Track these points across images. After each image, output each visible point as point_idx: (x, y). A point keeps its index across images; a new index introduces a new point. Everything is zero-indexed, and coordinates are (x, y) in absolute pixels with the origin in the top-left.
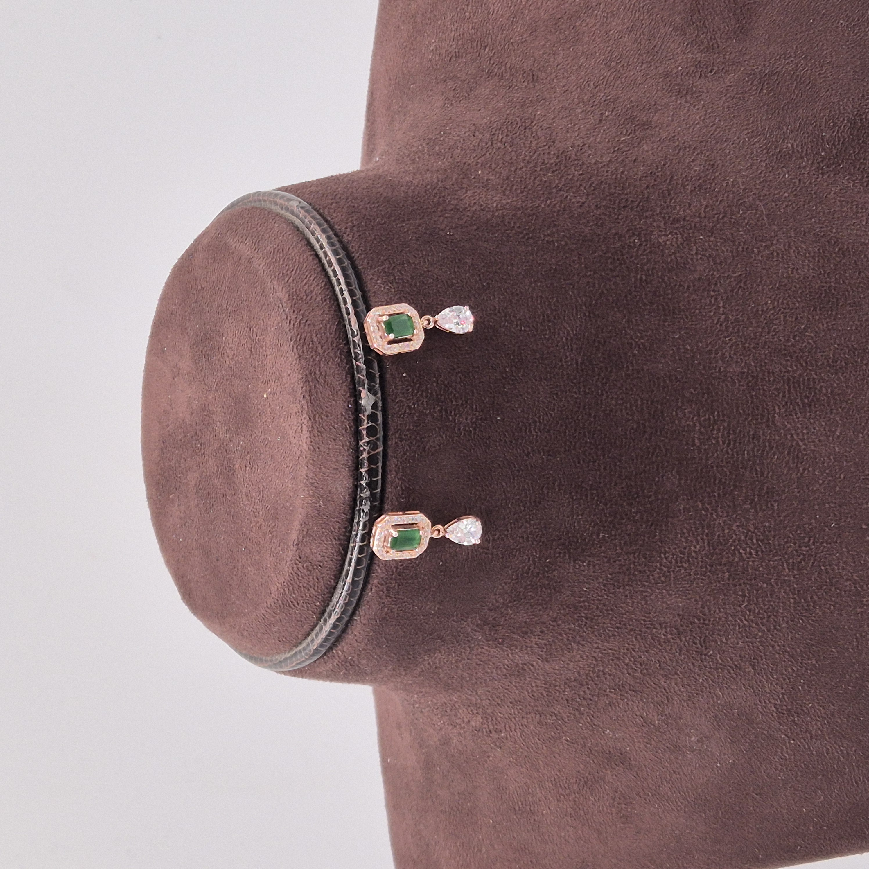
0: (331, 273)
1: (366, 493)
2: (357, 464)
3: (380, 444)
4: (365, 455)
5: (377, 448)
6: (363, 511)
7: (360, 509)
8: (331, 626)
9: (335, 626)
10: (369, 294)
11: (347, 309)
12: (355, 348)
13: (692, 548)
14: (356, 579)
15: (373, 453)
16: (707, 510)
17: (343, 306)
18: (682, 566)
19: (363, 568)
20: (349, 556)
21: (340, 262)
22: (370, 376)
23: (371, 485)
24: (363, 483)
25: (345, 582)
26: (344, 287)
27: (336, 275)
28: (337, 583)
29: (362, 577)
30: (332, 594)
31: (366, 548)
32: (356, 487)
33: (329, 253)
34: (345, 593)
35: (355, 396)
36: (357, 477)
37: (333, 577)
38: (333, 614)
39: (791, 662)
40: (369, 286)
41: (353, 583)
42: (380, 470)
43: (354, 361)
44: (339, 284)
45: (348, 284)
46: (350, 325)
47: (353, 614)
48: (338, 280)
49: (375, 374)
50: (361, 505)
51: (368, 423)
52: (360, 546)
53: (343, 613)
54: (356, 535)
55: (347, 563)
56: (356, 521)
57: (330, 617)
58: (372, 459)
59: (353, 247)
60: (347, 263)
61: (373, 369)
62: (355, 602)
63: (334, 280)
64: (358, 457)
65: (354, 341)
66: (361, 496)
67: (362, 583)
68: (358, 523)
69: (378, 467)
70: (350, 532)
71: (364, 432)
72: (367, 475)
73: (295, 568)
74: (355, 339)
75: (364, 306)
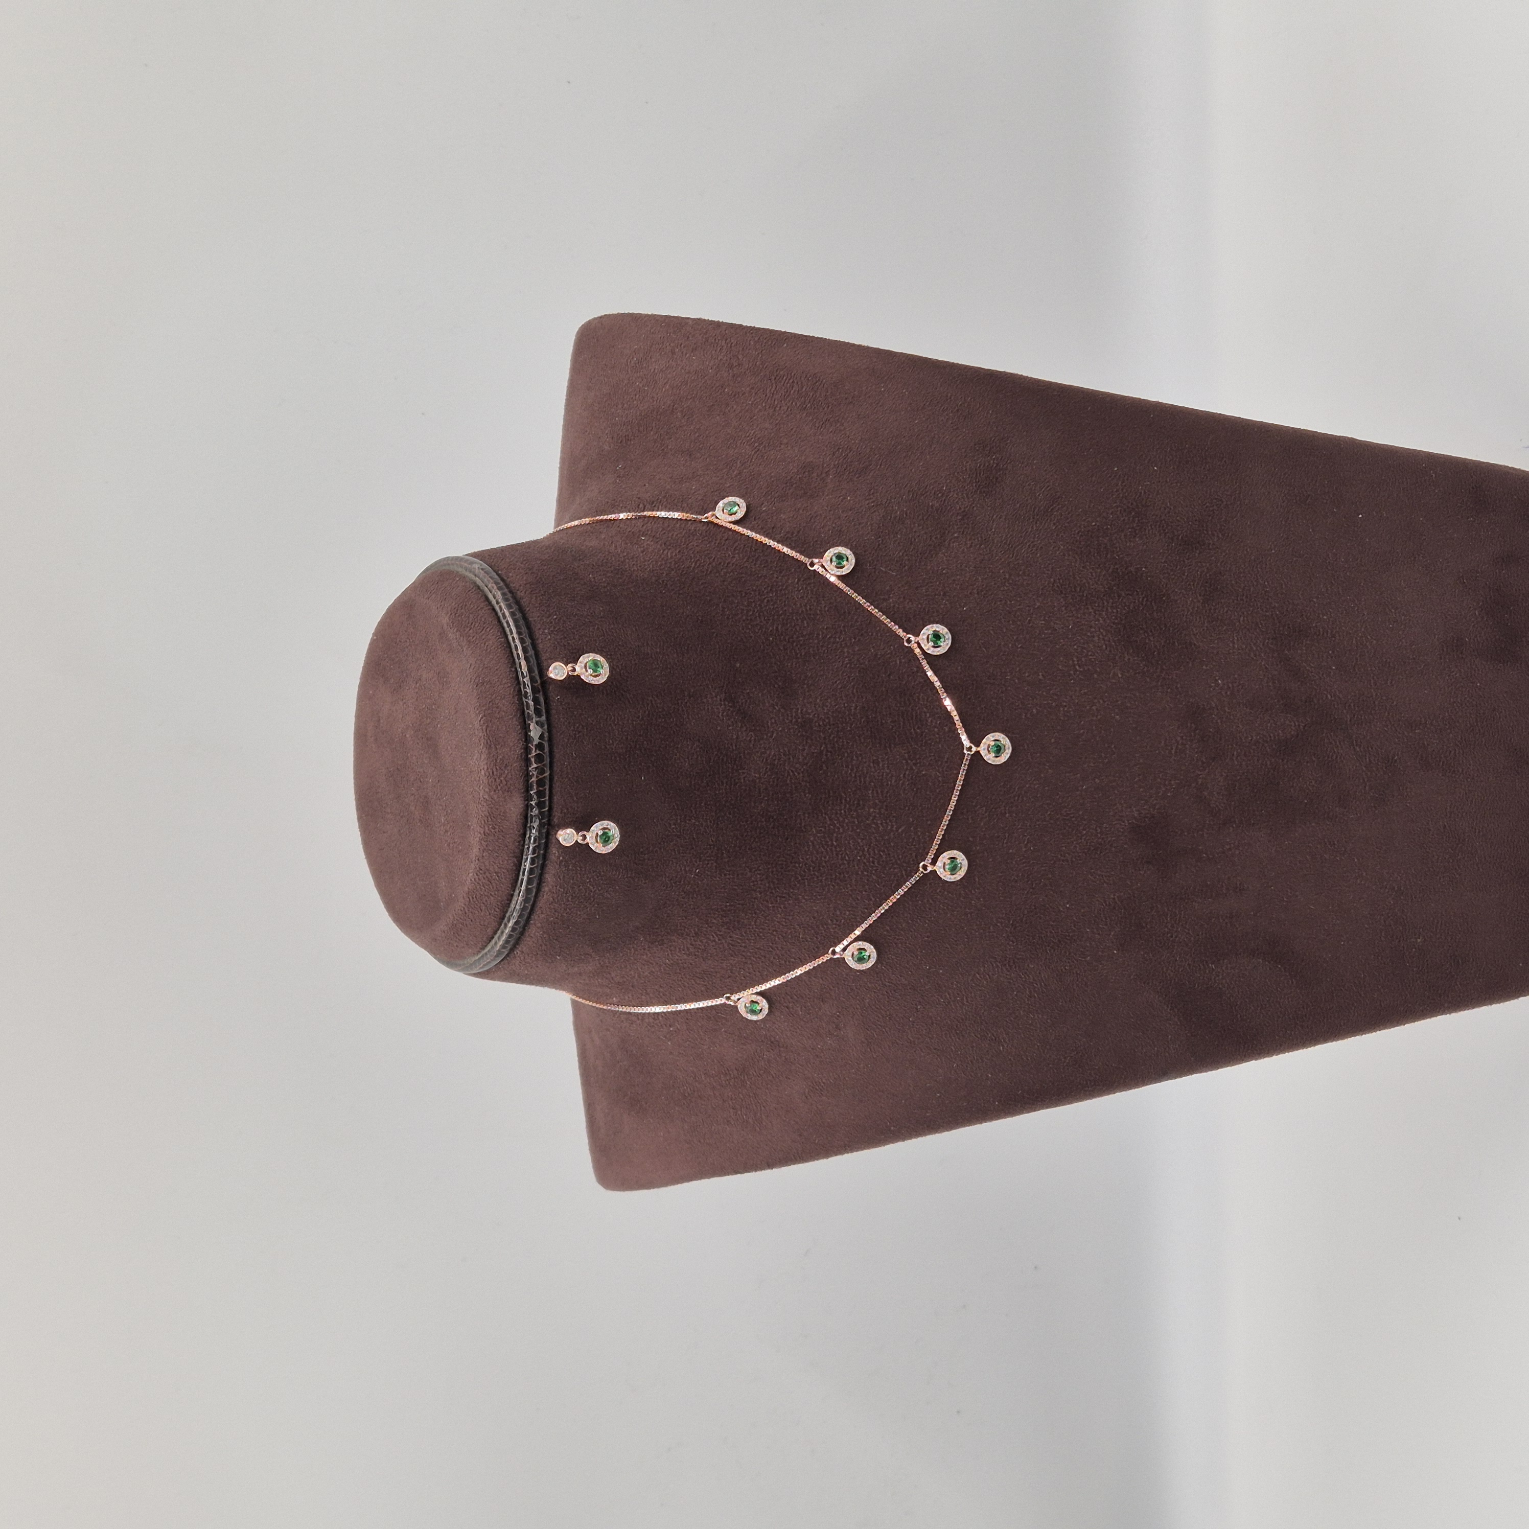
0: (505, 625)
1: (535, 811)
2: (528, 788)
3: (547, 770)
4: (534, 779)
5: (544, 773)
6: (534, 828)
7: (530, 826)
8: (511, 929)
9: (513, 929)
10: (537, 642)
11: (518, 654)
12: (525, 687)
13: (823, 858)
14: (530, 887)
15: (541, 777)
16: (835, 825)
17: (515, 653)
18: (814, 874)
19: (535, 877)
20: (523, 867)
21: (513, 614)
22: (538, 712)
23: (540, 805)
24: (533, 803)
25: (521, 890)
26: (515, 636)
27: (509, 626)
28: (514, 891)
29: (535, 885)
30: (510, 901)
31: (536, 860)
32: (528, 807)
33: (503, 607)
34: (520, 899)
35: (525, 728)
36: (528, 798)
37: (510, 886)
38: (511, 918)
39: (912, 956)
40: (538, 634)
41: (528, 890)
42: (547, 792)
43: (524, 699)
44: (512, 633)
45: (519, 633)
46: (521, 668)
47: (529, 918)
48: (511, 630)
49: (542, 710)
50: (531, 822)
51: (535, 751)
52: (532, 858)
53: (519, 917)
54: (528, 848)
55: (521, 873)
56: (528, 836)
57: (509, 921)
58: (540, 783)
59: (524, 602)
60: (518, 615)
61: (540, 705)
62: (530, 907)
63: (507, 630)
64: (528, 781)
65: (524, 682)
66: (531, 815)
67: (534, 890)
68: (530, 838)
69: (545, 789)
70: (523, 846)
71: (533, 760)
72: (535, 797)
73: (477, 879)
74: (525, 680)
75: (533, 652)
